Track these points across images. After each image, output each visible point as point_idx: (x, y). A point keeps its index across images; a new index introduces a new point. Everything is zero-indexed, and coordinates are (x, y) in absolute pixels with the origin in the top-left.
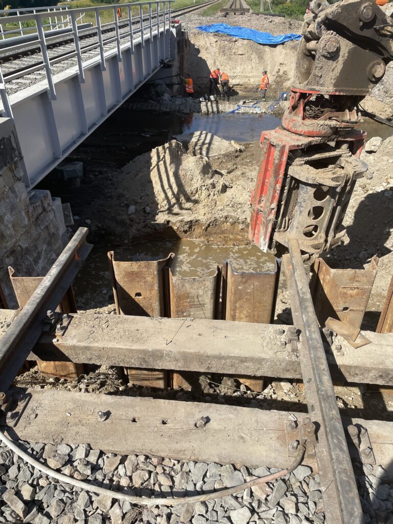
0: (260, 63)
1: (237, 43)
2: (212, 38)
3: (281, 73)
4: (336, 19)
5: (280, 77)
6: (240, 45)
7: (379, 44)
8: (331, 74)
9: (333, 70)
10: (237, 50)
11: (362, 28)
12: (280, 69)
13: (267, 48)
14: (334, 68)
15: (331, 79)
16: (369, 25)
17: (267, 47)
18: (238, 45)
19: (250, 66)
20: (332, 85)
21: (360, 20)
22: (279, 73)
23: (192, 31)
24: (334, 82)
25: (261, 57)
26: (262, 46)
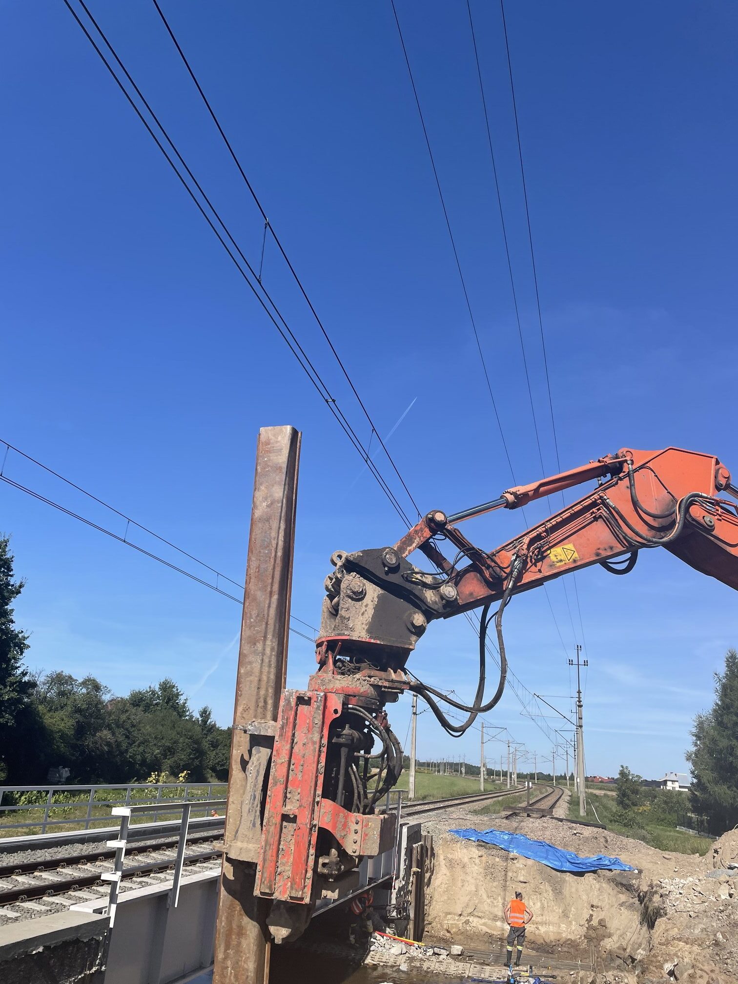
0: (556, 899)
1: (515, 862)
2: (474, 850)
3: (595, 922)
4: (357, 561)
5: (595, 929)
6: (521, 866)
7: (411, 592)
8: (361, 618)
9: (363, 614)
10: (515, 874)
11: (387, 573)
12: (591, 916)
13: (569, 877)
14: (364, 612)
15: (363, 624)
16: (394, 570)
17: (568, 874)
18: (517, 865)
19: (539, 904)
20: (364, 631)
21: (385, 566)
22: (592, 922)
23: (441, 836)
24: (366, 628)
25: (558, 892)
26: (559, 874)
